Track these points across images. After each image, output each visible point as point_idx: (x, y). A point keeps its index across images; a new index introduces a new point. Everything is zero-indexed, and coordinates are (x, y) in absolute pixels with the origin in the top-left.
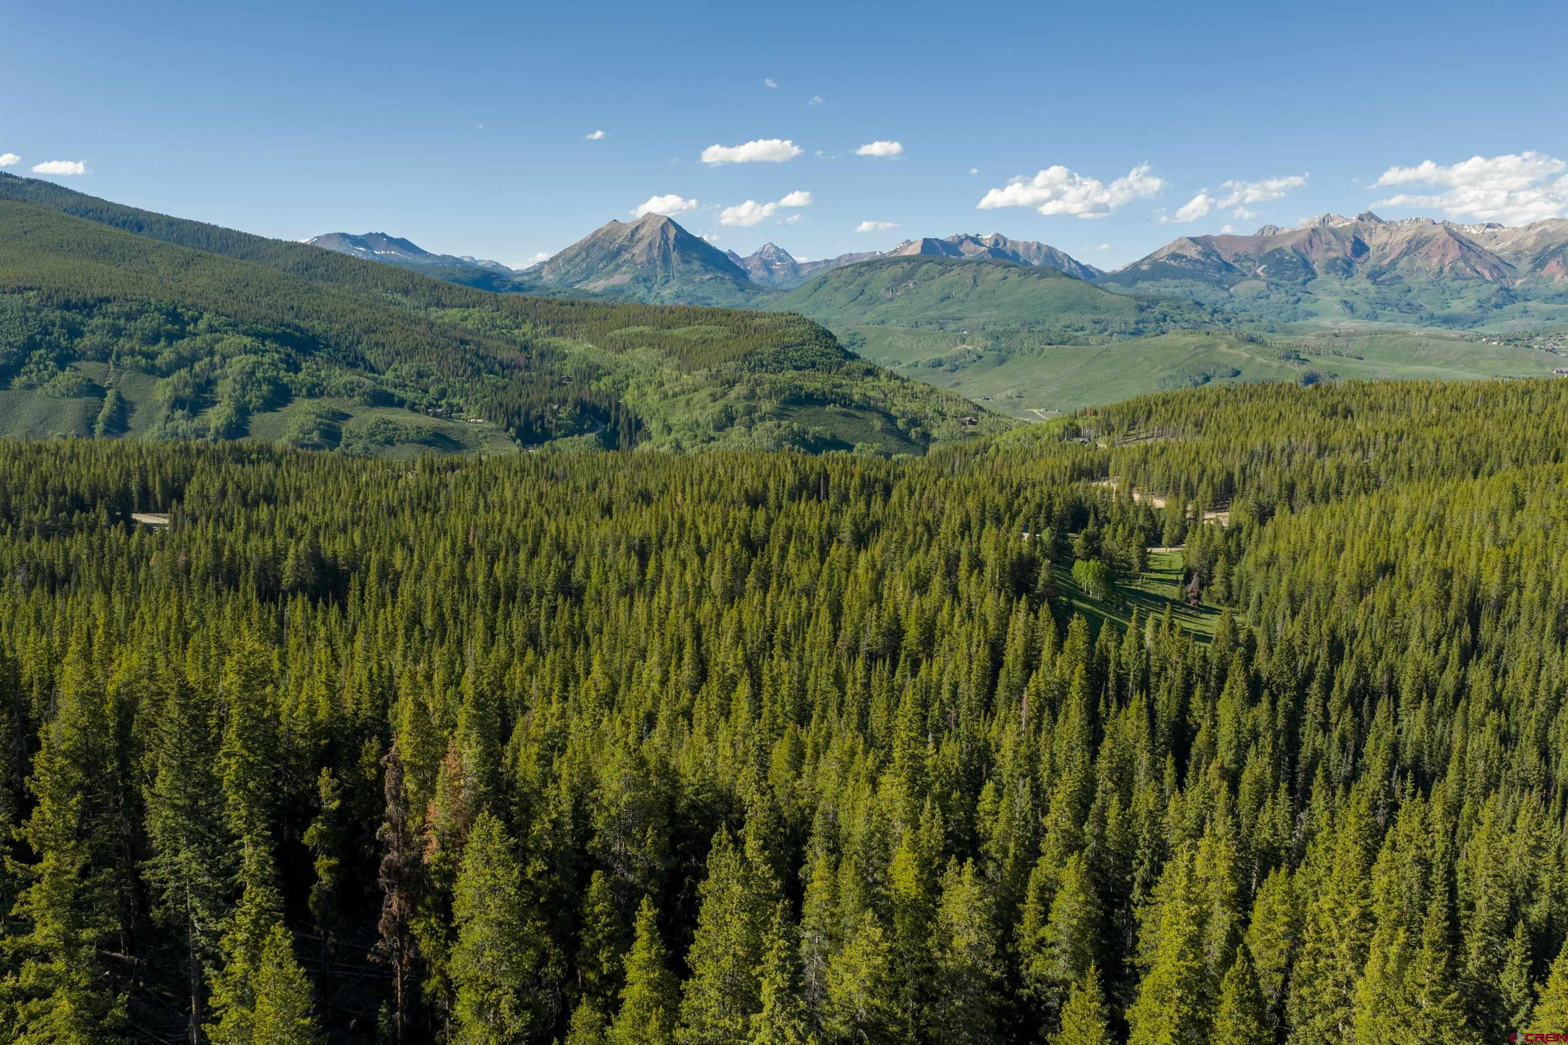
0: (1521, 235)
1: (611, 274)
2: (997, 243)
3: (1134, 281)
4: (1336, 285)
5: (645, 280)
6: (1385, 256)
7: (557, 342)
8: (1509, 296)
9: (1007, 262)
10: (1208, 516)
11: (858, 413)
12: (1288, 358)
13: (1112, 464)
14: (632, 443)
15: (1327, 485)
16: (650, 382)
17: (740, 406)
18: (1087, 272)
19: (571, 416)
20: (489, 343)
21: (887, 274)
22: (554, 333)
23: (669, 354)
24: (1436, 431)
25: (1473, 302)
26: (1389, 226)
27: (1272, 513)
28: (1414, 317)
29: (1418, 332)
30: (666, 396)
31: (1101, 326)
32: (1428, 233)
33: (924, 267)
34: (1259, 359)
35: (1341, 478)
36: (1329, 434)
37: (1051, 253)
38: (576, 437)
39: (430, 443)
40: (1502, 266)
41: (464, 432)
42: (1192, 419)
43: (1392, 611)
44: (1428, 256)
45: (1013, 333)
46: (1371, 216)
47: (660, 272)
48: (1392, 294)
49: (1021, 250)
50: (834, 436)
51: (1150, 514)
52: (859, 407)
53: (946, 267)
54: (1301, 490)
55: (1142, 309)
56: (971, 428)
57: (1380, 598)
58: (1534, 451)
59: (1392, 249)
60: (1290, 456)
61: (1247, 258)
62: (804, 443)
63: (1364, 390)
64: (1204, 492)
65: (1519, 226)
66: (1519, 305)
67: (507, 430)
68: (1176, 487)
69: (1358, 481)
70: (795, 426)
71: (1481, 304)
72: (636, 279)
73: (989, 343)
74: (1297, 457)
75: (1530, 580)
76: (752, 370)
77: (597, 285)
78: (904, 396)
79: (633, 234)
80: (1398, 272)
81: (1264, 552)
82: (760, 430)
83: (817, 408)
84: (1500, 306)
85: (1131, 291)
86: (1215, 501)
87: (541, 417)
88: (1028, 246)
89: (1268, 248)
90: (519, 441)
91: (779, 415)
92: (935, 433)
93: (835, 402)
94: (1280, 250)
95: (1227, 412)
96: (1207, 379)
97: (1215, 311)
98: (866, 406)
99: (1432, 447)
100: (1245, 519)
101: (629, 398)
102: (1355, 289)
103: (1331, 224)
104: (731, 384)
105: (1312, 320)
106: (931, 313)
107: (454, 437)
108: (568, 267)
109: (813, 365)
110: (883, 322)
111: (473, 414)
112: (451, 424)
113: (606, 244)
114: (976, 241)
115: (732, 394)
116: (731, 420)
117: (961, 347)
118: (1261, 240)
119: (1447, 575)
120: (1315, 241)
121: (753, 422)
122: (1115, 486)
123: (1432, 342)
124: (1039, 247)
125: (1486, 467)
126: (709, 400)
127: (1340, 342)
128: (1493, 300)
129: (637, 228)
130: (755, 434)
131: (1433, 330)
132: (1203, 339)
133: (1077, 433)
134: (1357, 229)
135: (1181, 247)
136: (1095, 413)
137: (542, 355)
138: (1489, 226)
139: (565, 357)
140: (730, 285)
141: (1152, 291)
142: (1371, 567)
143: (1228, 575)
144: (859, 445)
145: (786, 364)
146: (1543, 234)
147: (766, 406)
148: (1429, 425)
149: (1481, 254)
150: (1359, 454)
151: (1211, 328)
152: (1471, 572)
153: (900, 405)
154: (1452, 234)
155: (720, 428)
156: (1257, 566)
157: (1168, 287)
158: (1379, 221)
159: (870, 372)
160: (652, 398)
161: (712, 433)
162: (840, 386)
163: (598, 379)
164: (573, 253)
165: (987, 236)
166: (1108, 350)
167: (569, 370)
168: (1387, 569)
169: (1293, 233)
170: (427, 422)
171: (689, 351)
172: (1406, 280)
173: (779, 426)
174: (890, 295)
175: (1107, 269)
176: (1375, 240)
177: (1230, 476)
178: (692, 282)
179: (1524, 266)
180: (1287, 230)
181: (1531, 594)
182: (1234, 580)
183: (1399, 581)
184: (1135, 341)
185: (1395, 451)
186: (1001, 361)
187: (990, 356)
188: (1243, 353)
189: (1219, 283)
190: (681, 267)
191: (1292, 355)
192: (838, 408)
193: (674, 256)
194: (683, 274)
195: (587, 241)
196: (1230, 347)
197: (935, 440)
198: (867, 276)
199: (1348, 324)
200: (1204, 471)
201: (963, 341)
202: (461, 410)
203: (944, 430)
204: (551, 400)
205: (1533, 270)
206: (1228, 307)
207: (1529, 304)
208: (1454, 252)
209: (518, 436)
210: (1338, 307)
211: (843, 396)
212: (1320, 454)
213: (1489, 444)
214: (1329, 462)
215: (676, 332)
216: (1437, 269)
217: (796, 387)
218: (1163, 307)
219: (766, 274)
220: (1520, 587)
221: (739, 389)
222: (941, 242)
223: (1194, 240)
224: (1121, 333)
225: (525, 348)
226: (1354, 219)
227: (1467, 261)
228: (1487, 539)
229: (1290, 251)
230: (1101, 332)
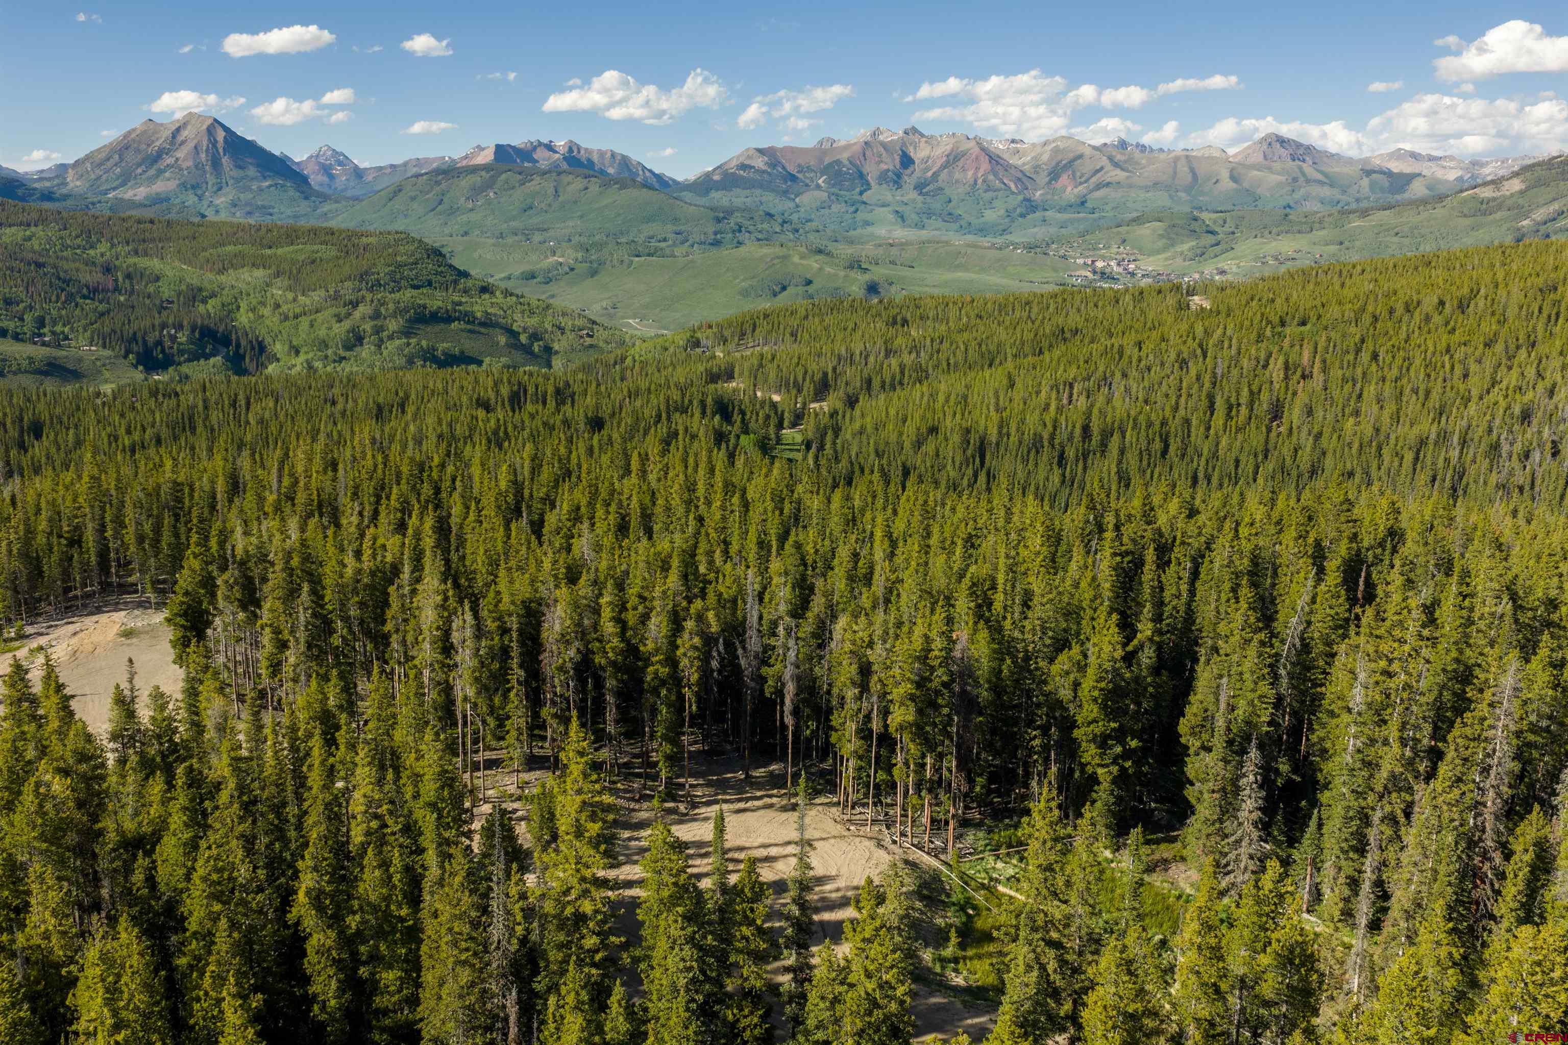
0: (1039, 150)
1: (152, 180)
2: (571, 150)
3: (707, 192)
4: (888, 197)
5: (193, 187)
6: (928, 169)
7: (143, 262)
8: (1031, 206)
9: (587, 172)
10: (813, 405)
11: (482, 330)
12: (851, 267)
13: (737, 369)
14: (262, 366)
15: (893, 378)
16: (263, 304)
17: (368, 326)
18: (661, 183)
19: (191, 341)
20: (65, 265)
21: (466, 182)
22: (136, 253)
23: (278, 275)
24: (966, 335)
25: (1002, 212)
26: (930, 139)
27: (857, 401)
28: (955, 226)
29: (958, 240)
30: (286, 318)
31: (682, 237)
32: (963, 147)
33: (504, 176)
34: (828, 269)
35: (902, 373)
36: (892, 339)
37: (625, 162)
38: (202, 362)
39: (46, 374)
40: (1024, 179)
41: (80, 360)
42: (789, 330)
43: (937, 455)
44: (964, 169)
45: (600, 246)
46: (914, 130)
47: (211, 179)
48: (937, 205)
49: (595, 158)
50: (462, 352)
51: (774, 405)
52: (483, 324)
53: (526, 176)
54: (876, 383)
55: (719, 220)
56: (588, 341)
57: (929, 447)
58: (1027, 349)
59: (934, 162)
60: (866, 357)
61: (809, 169)
62: (434, 360)
63: (916, 303)
64: (808, 388)
65: (1035, 140)
66: (1038, 215)
67: (126, 357)
68: (787, 384)
69: (914, 375)
70: (424, 343)
71: (1009, 214)
72: (183, 186)
73: (580, 255)
74: (872, 359)
75: (1013, 431)
76: (371, 290)
77: (139, 193)
78: (523, 312)
79: (174, 136)
80: (940, 184)
81: (857, 426)
82: (391, 346)
83: (442, 326)
84: (1023, 216)
85: (703, 201)
86: (816, 394)
87: (159, 343)
88: (602, 154)
89: (827, 160)
90: (141, 368)
91: (407, 333)
92: (556, 347)
93: (459, 319)
94: (838, 162)
95: (814, 323)
96: (784, 288)
97: (784, 222)
98: (488, 323)
99: (962, 347)
100: (839, 405)
101: (243, 318)
102: (905, 199)
103: (881, 138)
104: (355, 304)
105: (870, 229)
106: (513, 224)
107: (70, 367)
108: (99, 172)
109: (430, 284)
110: (466, 234)
111: (82, 341)
112: (64, 353)
113: (143, 147)
114: (550, 147)
115: (357, 314)
116: (360, 340)
117: (552, 259)
118: (821, 151)
119: (968, 431)
120: (868, 153)
121: (381, 340)
122: (742, 386)
123: (970, 250)
124: (613, 155)
125: (997, 361)
126: (334, 320)
127: (894, 251)
128: (1019, 211)
129: (178, 130)
130: (385, 353)
131: (970, 238)
132: (778, 251)
133: (697, 344)
134: (904, 144)
135: (749, 157)
136: (710, 327)
137: (129, 276)
138: (1013, 141)
139: (157, 279)
140: (292, 193)
141: (725, 202)
142: (924, 430)
143: (834, 443)
144: (487, 360)
145: (404, 283)
146: (1056, 150)
147: (393, 325)
148: (960, 331)
149: (1007, 167)
150: (914, 355)
151: (782, 238)
152: (981, 428)
153: (519, 322)
154: (983, 149)
155: (348, 347)
156: (854, 435)
157: (738, 198)
158: (922, 135)
159: (484, 290)
160: (272, 320)
161: (342, 353)
162: (460, 304)
163: (204, 301)
164: (103, 155)
165: (560, 143)
166: (692, 261)
167: (166, 292)
168: (934, 430)
169: (848, 147)
170: (40, 352)
171: (299, 272)
172: (948, 191)
173: (408, 344)
174: (470, 205)
175: (680, 178)
176: (919, 154)
177: (825, 374)
178: (249, 189)
179: (1042, 179)
180: (843, 143)
181: (1014, 439)
182: (839, 447)
183: (941, 437)
184: (714, 252)
185: (938, 352)
186: (594, 273)
187: (582, 267)
188: (814, 263)
189: (785, 193)
190: (236, 173)
191: (855, 265)
192: (463, 325)
193: (225, 161)
194: (237, 180)
195: (119, 143)
196: (802, 258)
197: (557, 352)
198: (444, 185)
199: (900, 233)
200: (806, 372)
201: (554, 253)
202: (66, 338)
203: (564, 343)
204: (164, 326)
205: (1049, 183)
206: (795, 217)
207: (1048, 213)
208: (985, 166)
209: (139, 362)
210: (891, 217)
211: (466, 314)
212: (887, 356)
213: (999, 345)
214: (894, 362)
215: (280, 251)
216: (972, 182)
217: (419, 306)
218: (737, 218)
219: (325, 179)
220: (1008, 435)
221: (363, 310)
222: (513, 148)
223: (760, 151)
224: (701, 243)
225: (108, 269)
226: (901, 133)
227: (996, 175)
228: (992, 408)
229: (846, 162)
230: (682, 243)
